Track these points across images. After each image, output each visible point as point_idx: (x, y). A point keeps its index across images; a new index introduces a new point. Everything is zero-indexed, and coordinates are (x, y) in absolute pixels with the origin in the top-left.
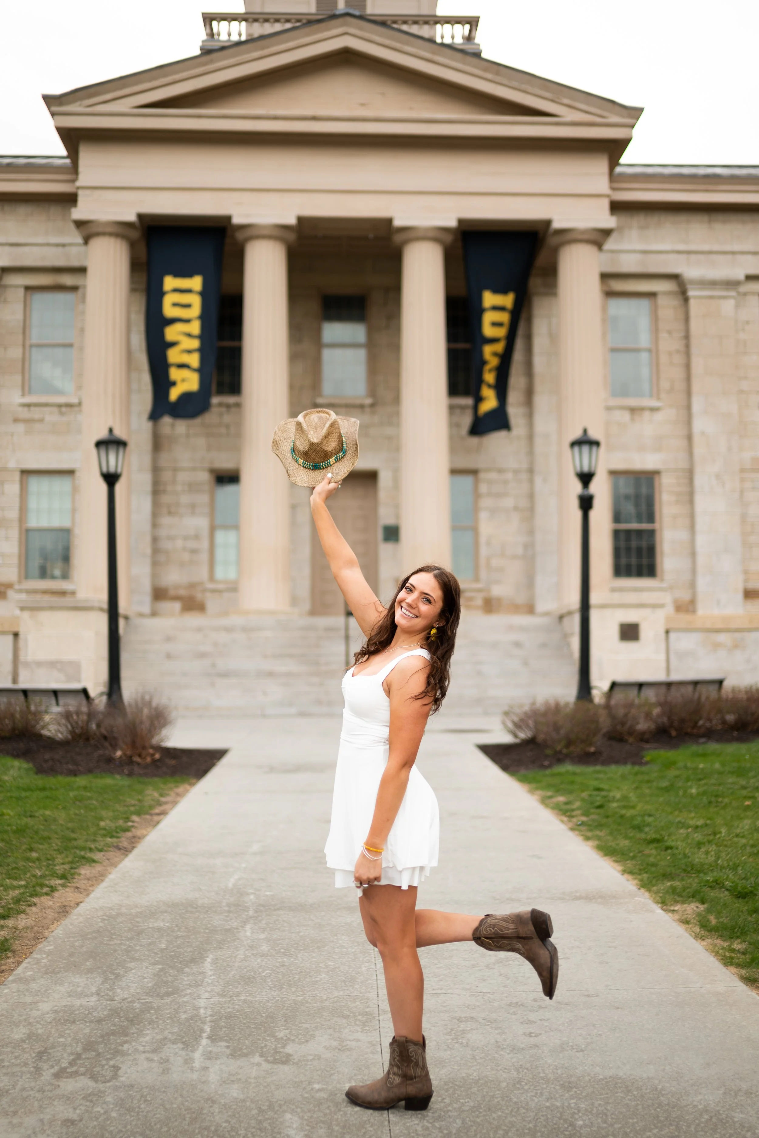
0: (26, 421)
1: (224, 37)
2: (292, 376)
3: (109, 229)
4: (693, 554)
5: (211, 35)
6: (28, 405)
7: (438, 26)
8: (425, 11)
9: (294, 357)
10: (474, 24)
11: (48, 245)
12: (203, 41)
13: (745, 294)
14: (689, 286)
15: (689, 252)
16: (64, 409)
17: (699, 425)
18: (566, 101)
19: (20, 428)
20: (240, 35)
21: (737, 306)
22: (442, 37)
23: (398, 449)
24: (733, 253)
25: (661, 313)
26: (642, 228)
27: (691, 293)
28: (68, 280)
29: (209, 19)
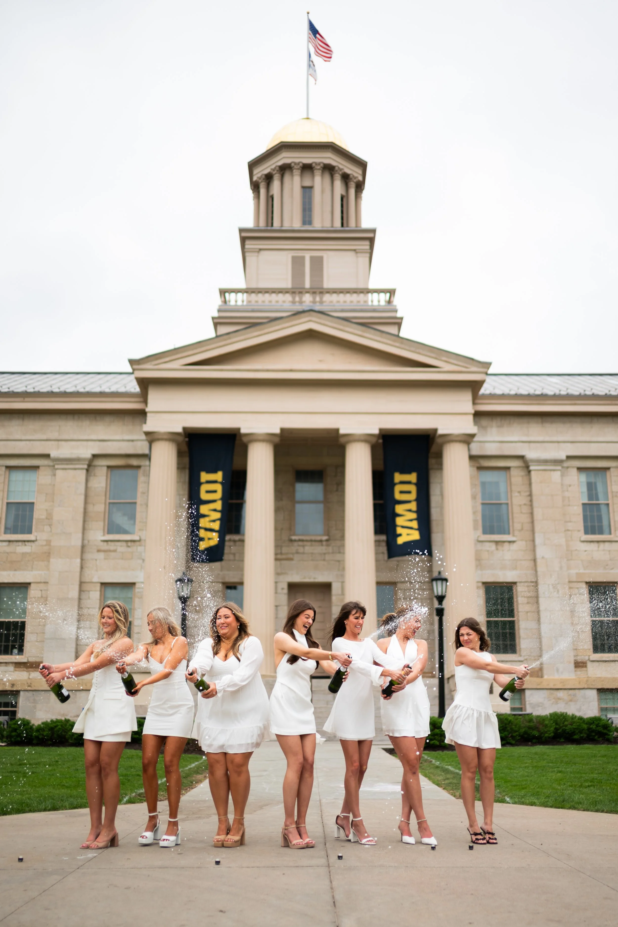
0: (104, 551)
1: (233, 303)
2: (276, 521)
3: (165, 437)
4: (540, 638)
5: (225, 302)
6: (107, 541)
7: (370, 295)
8: (361, 286)
9: (277, 510)
10: (392, 293)
11: (123, 440)
12: (220, 306)
13: (568, 468)
14: (530, 464)
15: (530, 442)
16: (129, 544)
17: (540, 552)
18: (444, 359)
19: (102, 555)
20: (243, 302)
21: (562, 476)
22: (372, 302)
23: (344, 569)
24: (558, 442)
25: (513, 480)
26: (499, 427)
27: (531, 468)
28: (134, 462)
29: (223, 292)
